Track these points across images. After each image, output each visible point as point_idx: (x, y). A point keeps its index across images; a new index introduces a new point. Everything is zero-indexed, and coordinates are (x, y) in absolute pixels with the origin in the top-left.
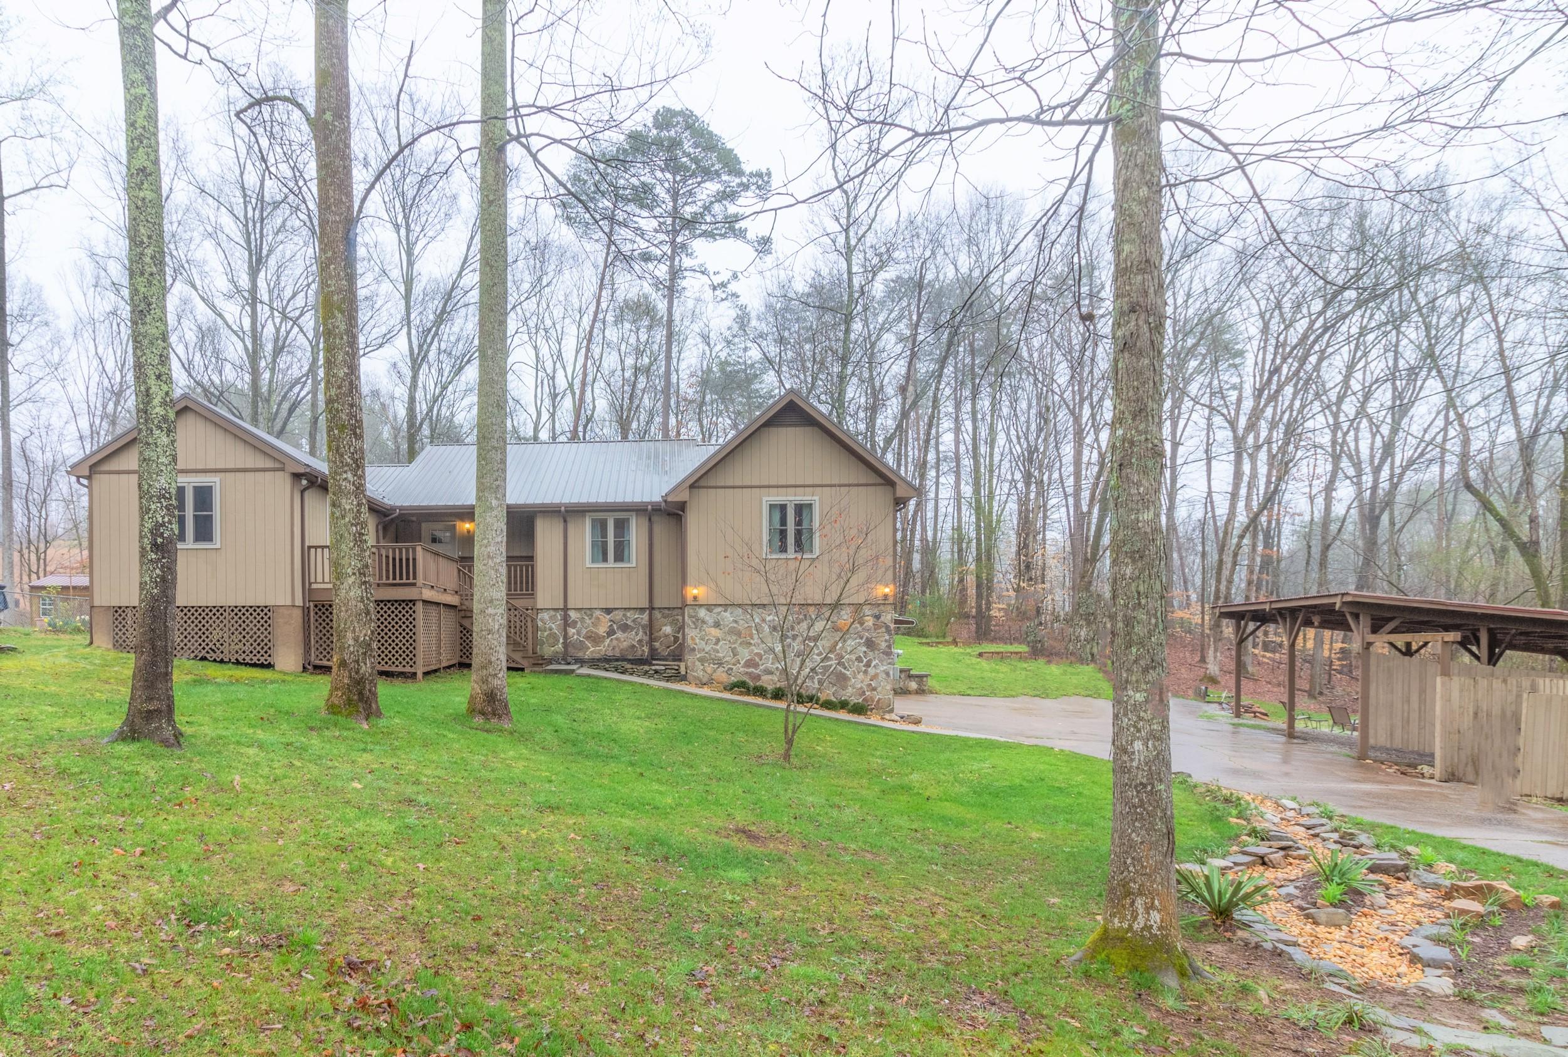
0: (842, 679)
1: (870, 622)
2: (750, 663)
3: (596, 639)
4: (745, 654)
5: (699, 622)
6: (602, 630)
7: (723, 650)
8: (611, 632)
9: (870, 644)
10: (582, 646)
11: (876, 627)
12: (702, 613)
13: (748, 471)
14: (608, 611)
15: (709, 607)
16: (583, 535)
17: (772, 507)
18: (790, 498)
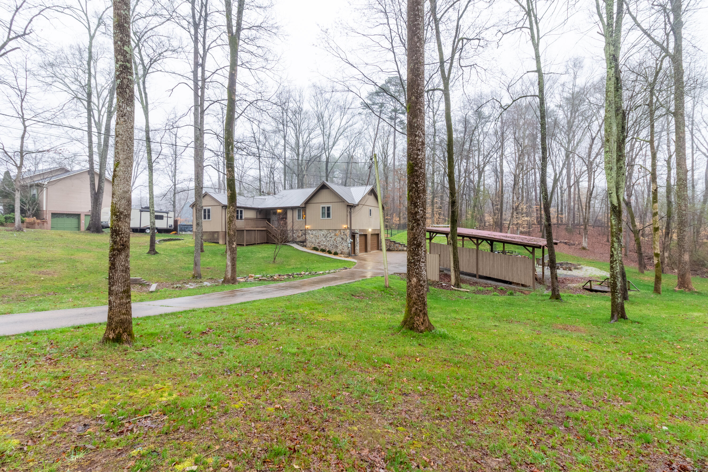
0: (337, 247)
1: (342, 234)
2: (319, 243)
3: (299, 237)
4: (318, 241)
5: (309, 234)
6: (300, 235)
7: (313, 240)
8: (302, 235)
9: (342, 239)
10: (296, 239)
11: (344, 235)
12: (309, 231)
13: (317, 200)
14: (301, 230)
15: (311, 230)
16: (296, 213)
17: (323, 208)
18: (326, 205)
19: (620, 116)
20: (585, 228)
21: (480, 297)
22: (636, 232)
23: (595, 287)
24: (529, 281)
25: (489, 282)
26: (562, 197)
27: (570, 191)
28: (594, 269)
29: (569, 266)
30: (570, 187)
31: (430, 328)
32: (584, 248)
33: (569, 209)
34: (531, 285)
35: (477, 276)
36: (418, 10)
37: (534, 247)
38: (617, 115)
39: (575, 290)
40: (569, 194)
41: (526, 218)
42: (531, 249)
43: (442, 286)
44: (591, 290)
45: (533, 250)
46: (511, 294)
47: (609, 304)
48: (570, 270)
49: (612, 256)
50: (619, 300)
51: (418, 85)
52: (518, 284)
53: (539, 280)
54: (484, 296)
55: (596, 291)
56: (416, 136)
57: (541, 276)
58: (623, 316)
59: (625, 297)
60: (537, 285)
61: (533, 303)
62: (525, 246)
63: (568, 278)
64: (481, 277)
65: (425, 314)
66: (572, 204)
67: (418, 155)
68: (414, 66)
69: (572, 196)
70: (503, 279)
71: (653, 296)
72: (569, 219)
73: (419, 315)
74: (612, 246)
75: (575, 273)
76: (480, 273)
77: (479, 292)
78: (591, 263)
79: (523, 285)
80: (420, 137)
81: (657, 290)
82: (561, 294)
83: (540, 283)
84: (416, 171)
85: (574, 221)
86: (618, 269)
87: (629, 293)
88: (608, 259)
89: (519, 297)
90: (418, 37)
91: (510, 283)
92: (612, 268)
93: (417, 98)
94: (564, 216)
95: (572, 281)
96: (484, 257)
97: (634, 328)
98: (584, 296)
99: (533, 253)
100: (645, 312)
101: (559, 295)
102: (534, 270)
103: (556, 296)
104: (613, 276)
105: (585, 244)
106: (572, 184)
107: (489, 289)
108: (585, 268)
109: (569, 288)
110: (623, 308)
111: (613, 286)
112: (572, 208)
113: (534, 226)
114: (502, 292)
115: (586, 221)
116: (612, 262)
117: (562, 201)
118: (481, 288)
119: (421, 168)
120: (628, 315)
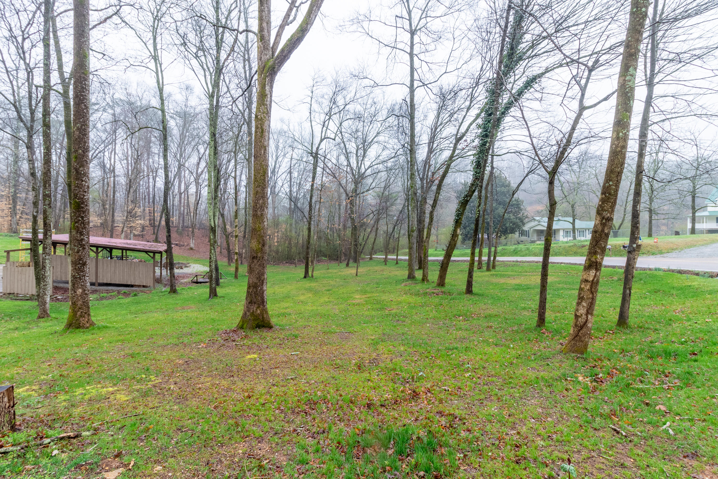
19: (216, 171)
20: (193, 232)
21: (105, 302)
22: (227, 236)
23: (200, 280)
24: (149, 282)
25: (110, 288)
26: (173, 201)
27: (180, 197)
28: (199, 265)
29: (181, 265)
30: (181, 194)
31: (93, 324)
32: (191, 249)
33: (180, 213)
34: (152, 285)
35: (97, 284)
36: (85, 84)
37: (154, 253)
38: (215, 170)
39: (186, 284)
40: (180, 201)
41: (140, 222)
42: (152, 254)
43: (58, 300)
44: (197, 283)
45: (154, 255)
46: (135, 295)
47: (208, 290)
48: (182, 268)
49: (210, 258)
50: (214, 285)
51: (85, 142)
52: (139, 286)
53: (158, 281)
54: (110, 301)
55: (201, 283)
56: (82, 181)
57: (159, 277)
58: (216, 295)
59: (218, 284)
60: (156, 284)
61: (156, 298)
62: (146, 252)
63: (181, 275)
64: (101, 285)
65: (89, 315)
66: (182, 208)
67: (84, 196)
68: (81, 127)
69: (183, 200)
70: (125, 283)
71: (234, 280)
72: (179, 223)
73: (84, 317)
74: (211, 252)
75: (185, 270)
76: (100, 281)
77: (102, 299)
78: (197, 261)
79: (144, 286)
80: (86, 182)
81: (236, 277)
82: (177, 288)
83: (158, 282)
84: (83, 208)
85: (183, 223)
86: (213, 266)
87: (221, 281)
88: (208, 260)
89: (142, 296)
90: (85, 106)
91: (132, 286)
92: (210, 266)
93: (84, 152)
94: (175, 218)
95: (183, 277)
96: (105, 265)
97: (221, 300)
98: (193, 287)
99: (154, 258)
100: (228, 291)
101: (175, 289)
102: (154, 272)
103: (173, 291)
104: (211, 271)
105: (192, 245)
106: (182, 191)
107: (112, 294)
108: (193, 265)
109: (182, 283)
110: (215, 290)
111: (211, 277)
112: (182, 212)
113: (147, 228)
114: (126, 295)
115: (193, 226)
116: (210, 262)
117: (173, 204)
118: (105, 295)
119: (86, 205)
120: (218, 294)
